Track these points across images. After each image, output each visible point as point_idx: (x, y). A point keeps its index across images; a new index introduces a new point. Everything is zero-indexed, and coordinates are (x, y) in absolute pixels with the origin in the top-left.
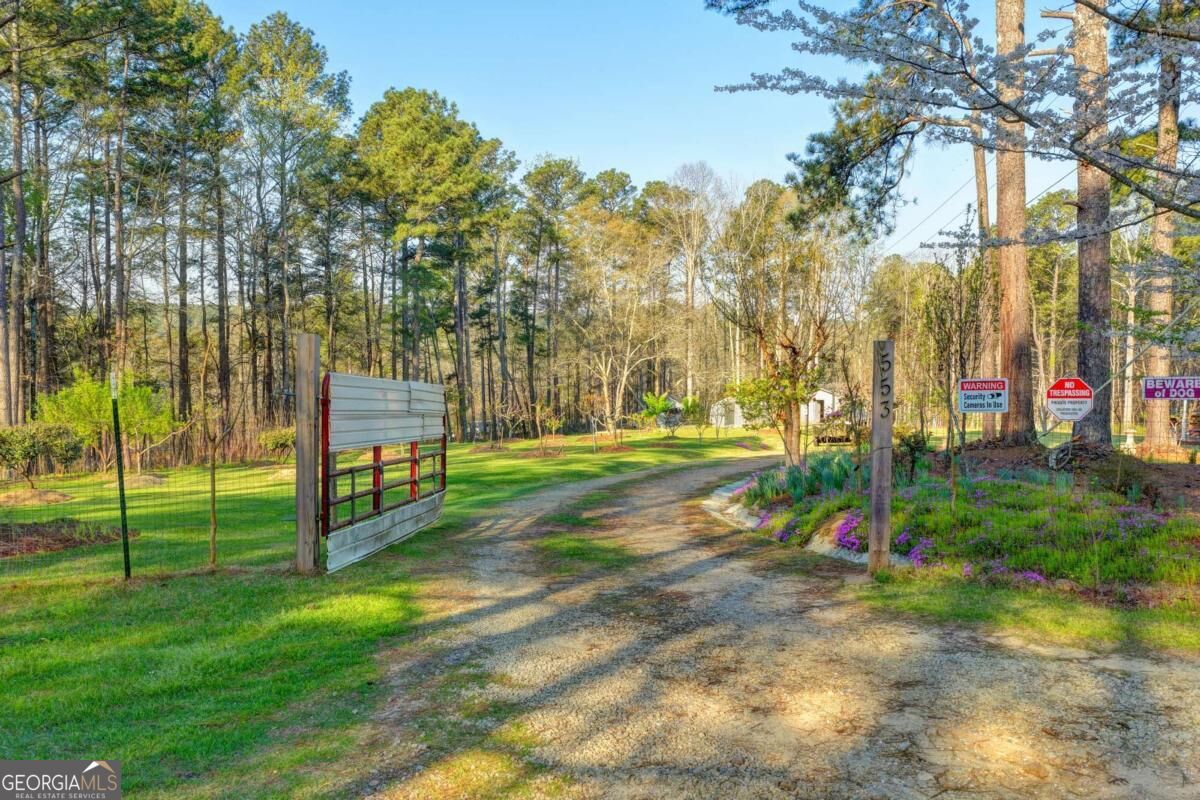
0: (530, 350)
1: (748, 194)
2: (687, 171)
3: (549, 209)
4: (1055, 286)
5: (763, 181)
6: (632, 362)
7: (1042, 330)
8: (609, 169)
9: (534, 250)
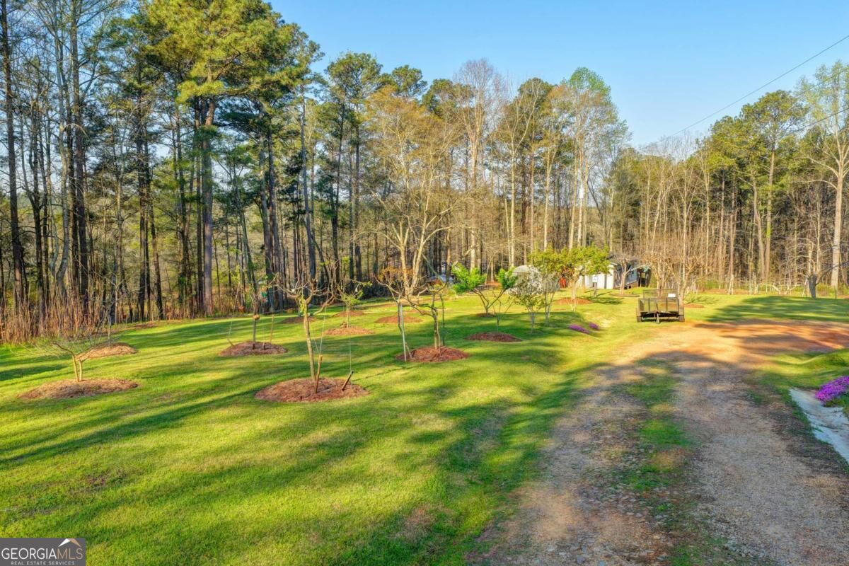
0: (335, 222)
1: (521, 90)
2: (471, 67)
3: (350, 98)
4: (772, 171)
5: (535, 80)
6: (429, 231)
7: (761, 207)
8: (403, 66)
9: (338, 135)
